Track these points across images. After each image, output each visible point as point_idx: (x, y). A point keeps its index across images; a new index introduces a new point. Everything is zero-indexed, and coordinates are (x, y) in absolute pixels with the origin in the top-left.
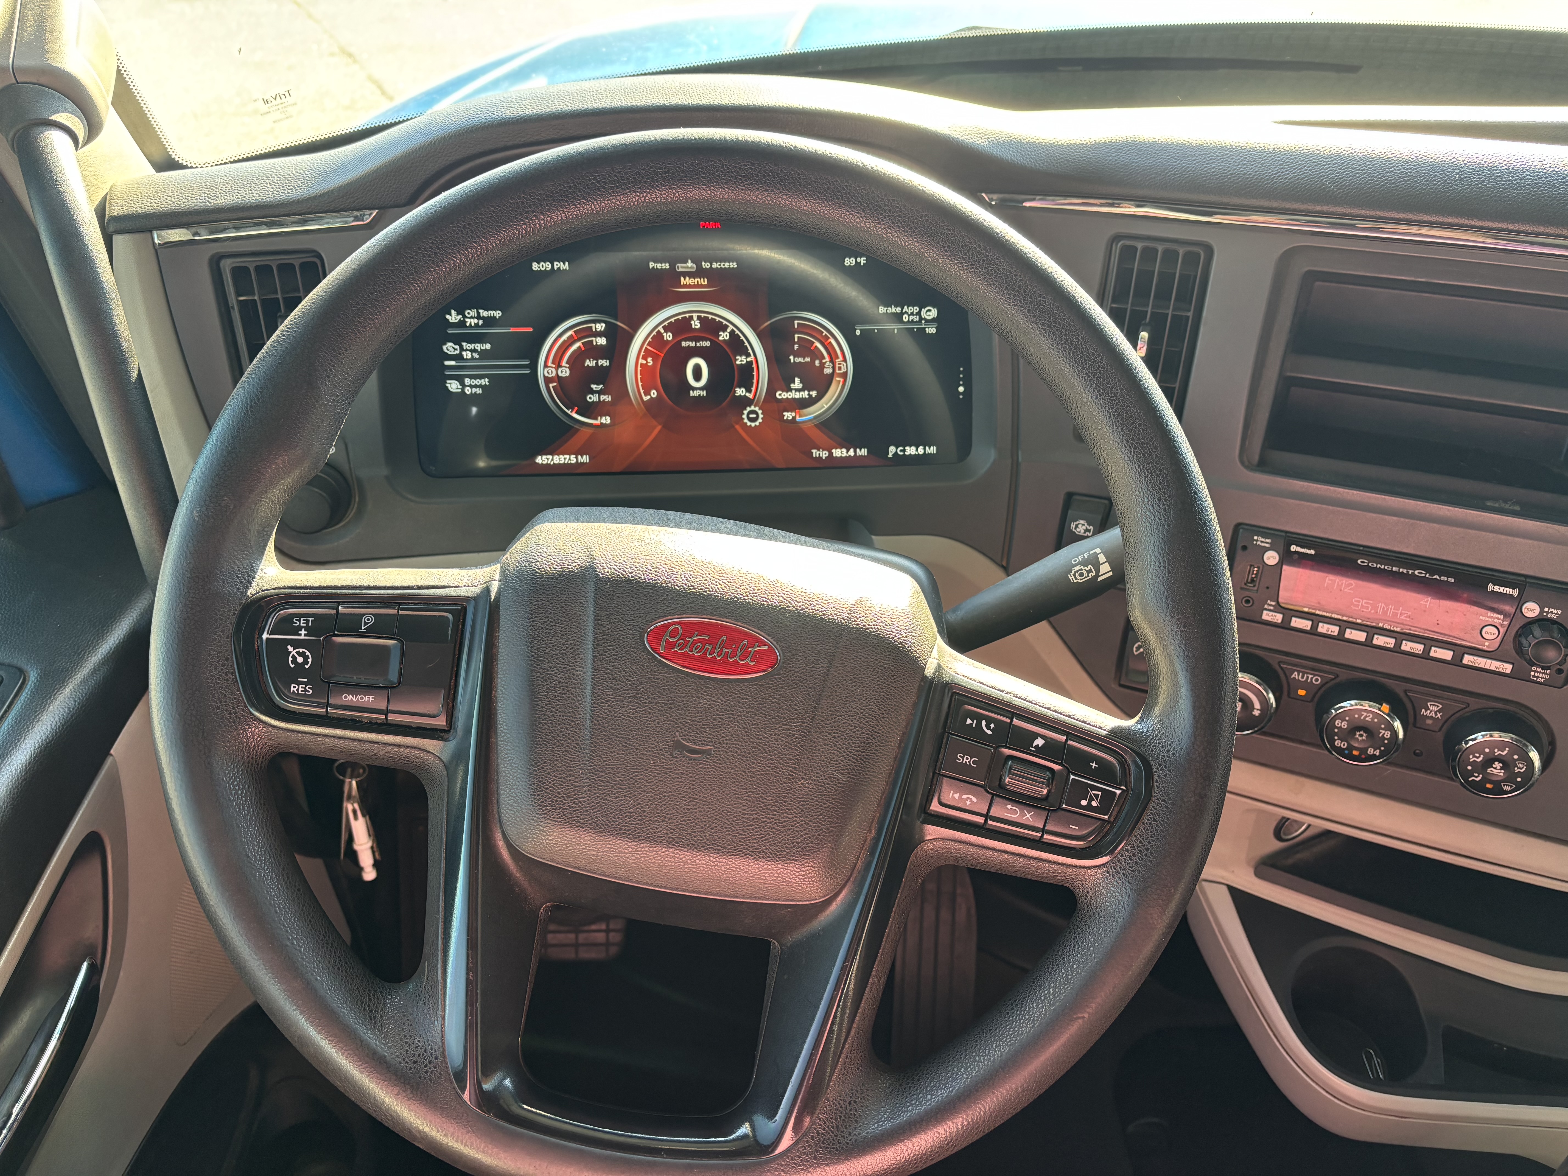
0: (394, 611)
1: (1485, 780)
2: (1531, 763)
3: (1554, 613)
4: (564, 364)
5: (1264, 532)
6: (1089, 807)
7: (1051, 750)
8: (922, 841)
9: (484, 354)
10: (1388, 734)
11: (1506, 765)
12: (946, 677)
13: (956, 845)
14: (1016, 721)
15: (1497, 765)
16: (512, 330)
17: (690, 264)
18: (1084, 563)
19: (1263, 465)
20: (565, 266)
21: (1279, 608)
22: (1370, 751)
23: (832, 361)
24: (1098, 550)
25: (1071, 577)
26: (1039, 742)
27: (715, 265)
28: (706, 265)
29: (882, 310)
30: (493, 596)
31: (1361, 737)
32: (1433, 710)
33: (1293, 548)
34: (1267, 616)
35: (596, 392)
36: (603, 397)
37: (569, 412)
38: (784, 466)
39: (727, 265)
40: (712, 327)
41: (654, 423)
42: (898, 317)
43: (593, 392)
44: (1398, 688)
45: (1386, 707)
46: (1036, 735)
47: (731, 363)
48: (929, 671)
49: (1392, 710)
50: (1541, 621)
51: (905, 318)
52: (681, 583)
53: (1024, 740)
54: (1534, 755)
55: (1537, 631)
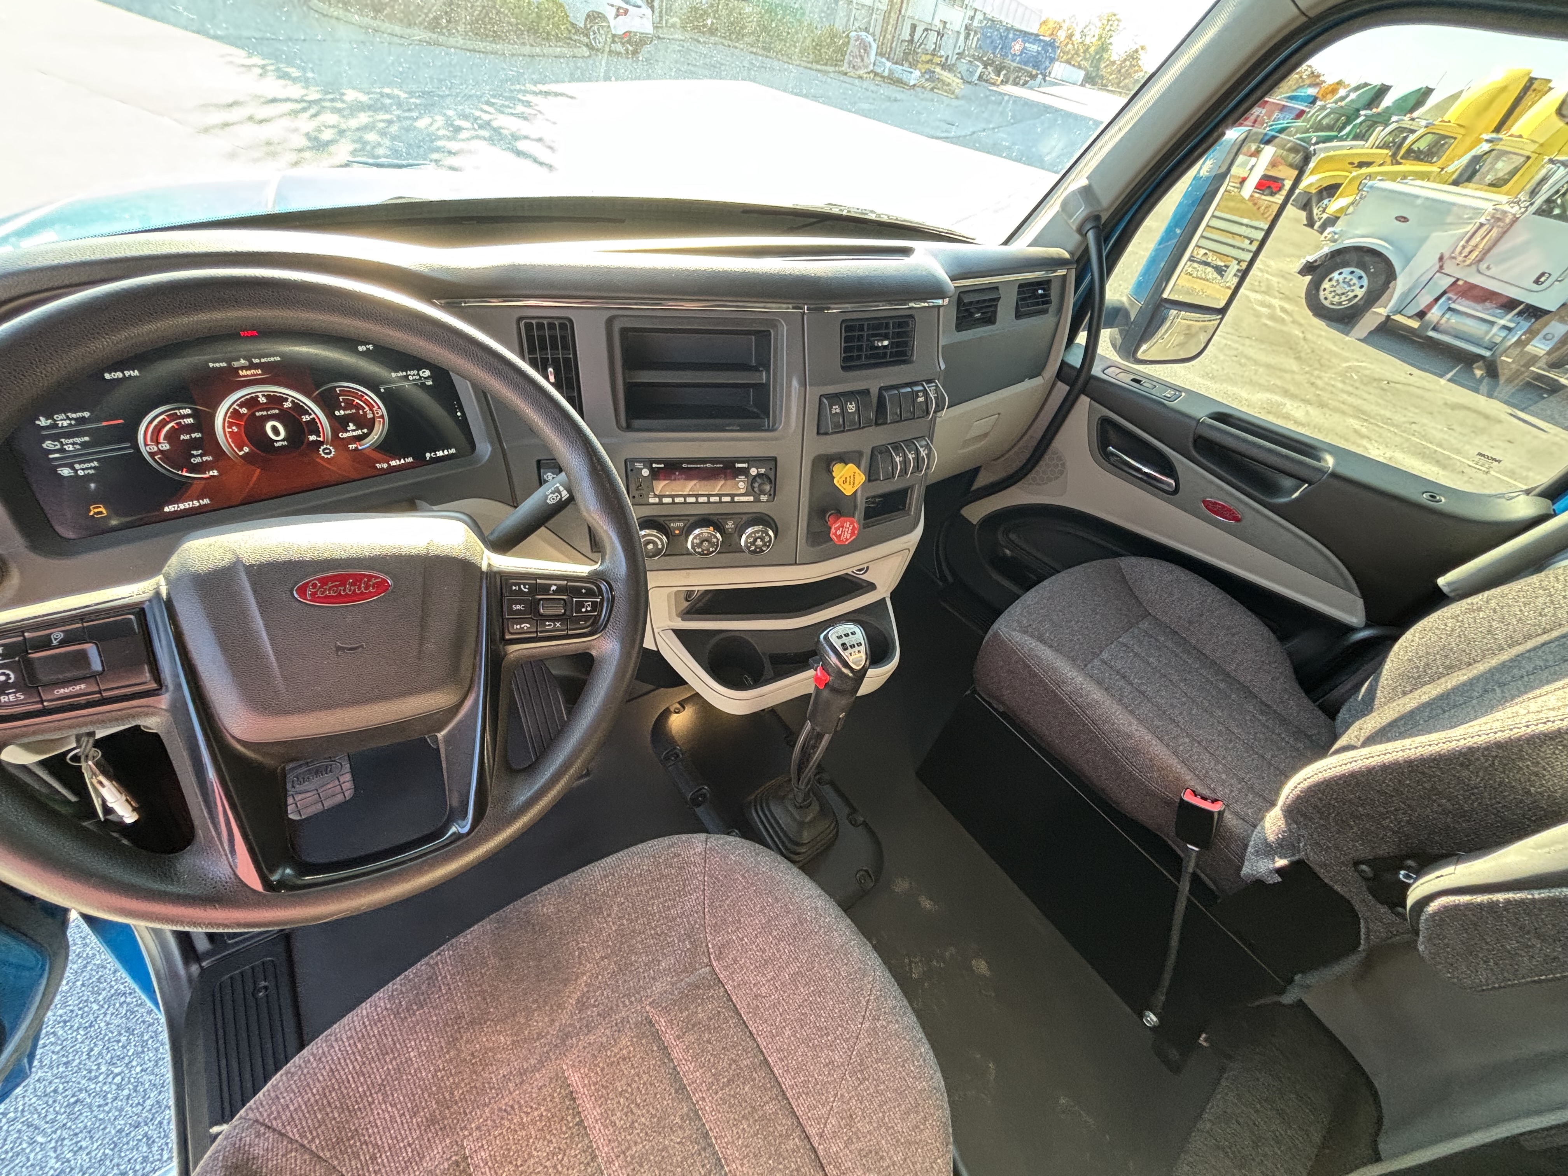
0: (80, 625)
1: (756, 548)
2: (770, 537)
3: (762, 471)
4: (161, 440)
5: (639, 460)
6: (587, 611)
7: (560, 590)
8: (506, 654)
9: (83, 444)
10: (715, 540)
11: (762, 539)
12: (495, 569)
13: (525, 651)
14: (538, 581)
15: (759, 540)
16: (104, 424)
17: (242, 361)
18: (553, 493)
19: (629, 428)
20: (136, 373)
21: (655, 496)
22: (711, 550)
23: (371, 410)
24: (558, 485)
25: (548, 501)
26: (554, 588)
27: (263, 360)
28: (256, 361)
29: (393, 375)
30: (164, 595)
31: (706, 544)
32: (730, 525)
33: (654, 466)
34: (651, 500)
35: (197, 456)
36: (205, 459)
37: (180, 472)
38: (359, 477)
39: (272, 359)
40: (275, 401)
41: (253, 468)
42: (407, 377)
43: (195, 456)
44: (715, 518)
45: (711, 528)
46: (551, 585)
47: (300, 422)
48: (484, 568)
49: (715, 529)
50: (759, 475)
51: (410, 378)
52: (308, 557)
53: (546, 589)
54: (771, 533)
55: (757, 479)
